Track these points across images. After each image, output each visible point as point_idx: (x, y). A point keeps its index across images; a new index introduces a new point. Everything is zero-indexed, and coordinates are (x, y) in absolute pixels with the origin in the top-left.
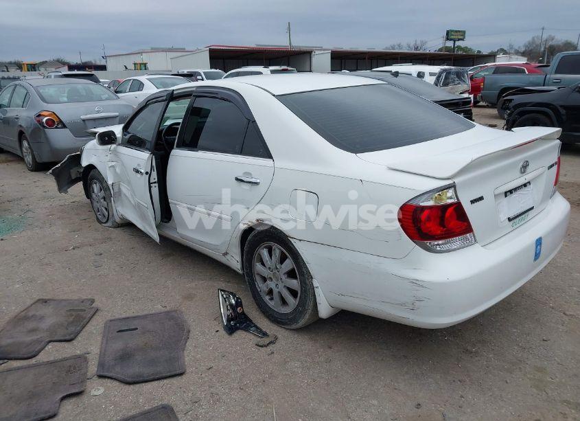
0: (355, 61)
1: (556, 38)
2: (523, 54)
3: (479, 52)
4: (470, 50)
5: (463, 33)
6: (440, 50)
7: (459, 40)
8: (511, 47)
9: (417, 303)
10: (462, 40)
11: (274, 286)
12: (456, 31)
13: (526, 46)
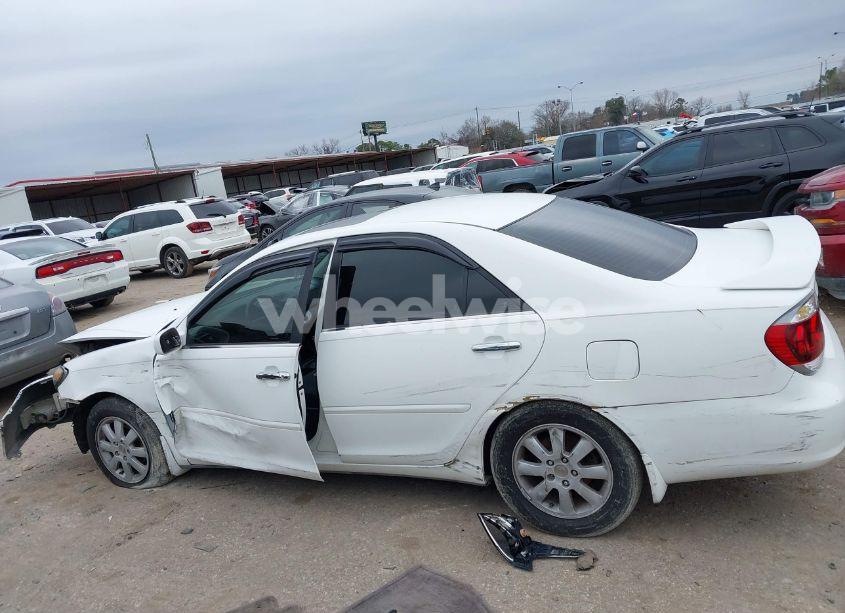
0: (256, 177)
1: (492, 118)
2: (460, 143)
3: (406, 145)
4: (396, 144)
5: (383, 124)
6: (360, 148)
7: (380, 133)
8: (444, 135)
9: (808, 441)
10: (384, 133)
11: (561, 484)
12: (373, 123)
13: (461, 132)
